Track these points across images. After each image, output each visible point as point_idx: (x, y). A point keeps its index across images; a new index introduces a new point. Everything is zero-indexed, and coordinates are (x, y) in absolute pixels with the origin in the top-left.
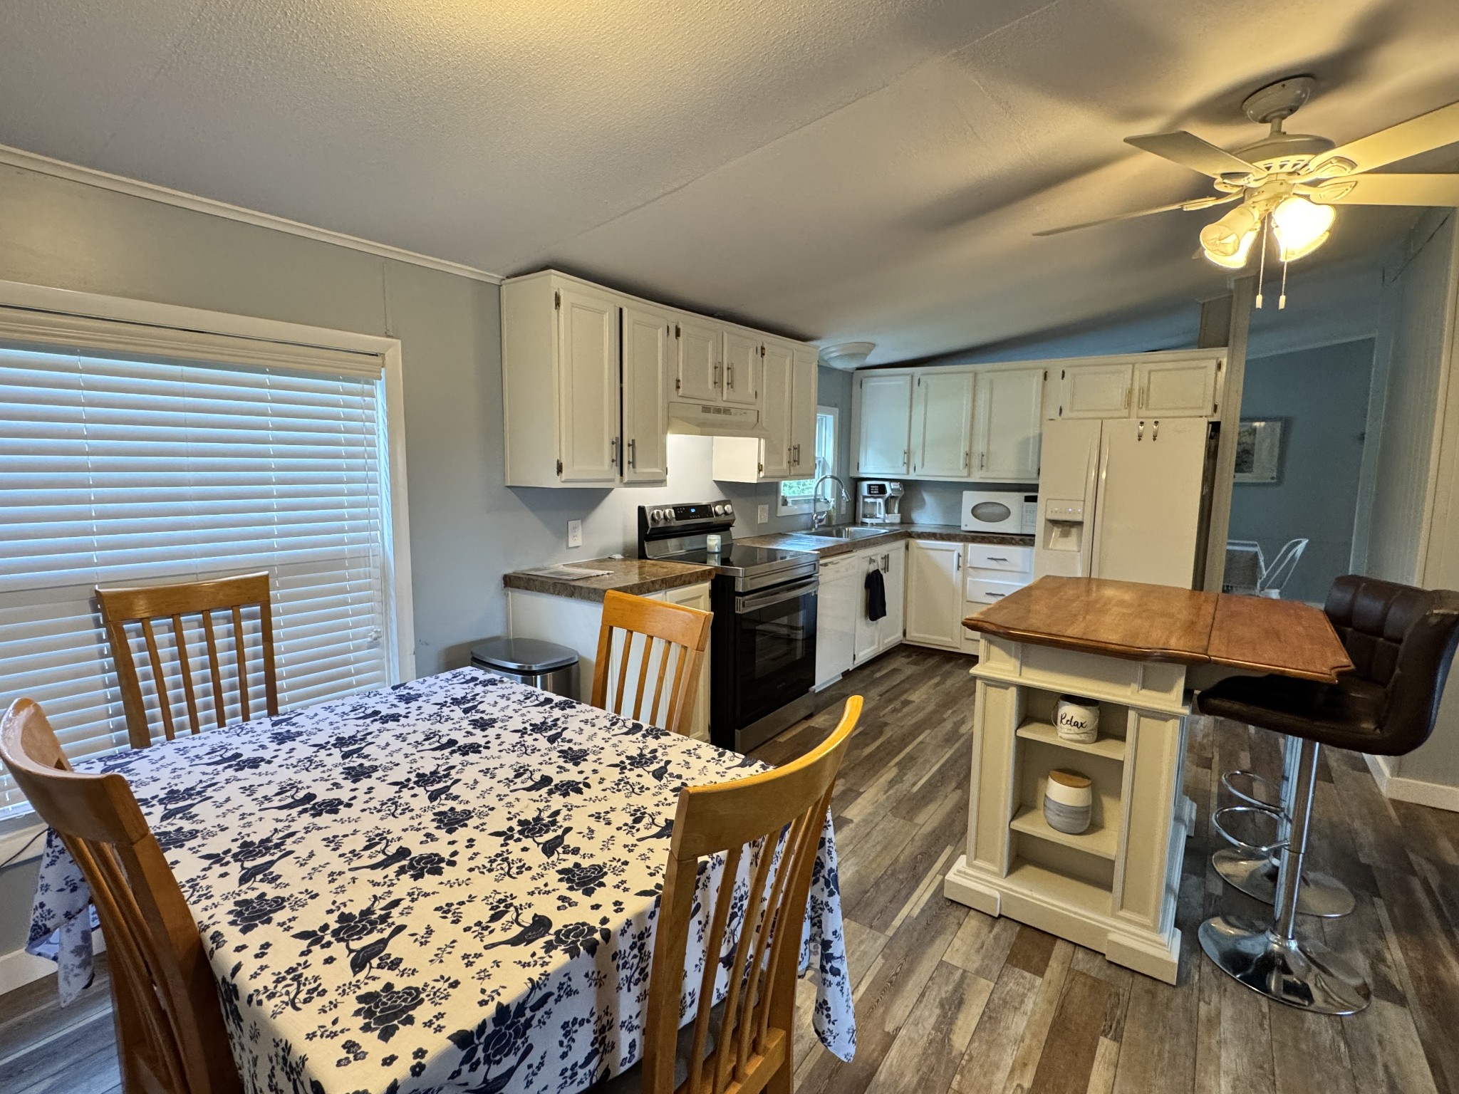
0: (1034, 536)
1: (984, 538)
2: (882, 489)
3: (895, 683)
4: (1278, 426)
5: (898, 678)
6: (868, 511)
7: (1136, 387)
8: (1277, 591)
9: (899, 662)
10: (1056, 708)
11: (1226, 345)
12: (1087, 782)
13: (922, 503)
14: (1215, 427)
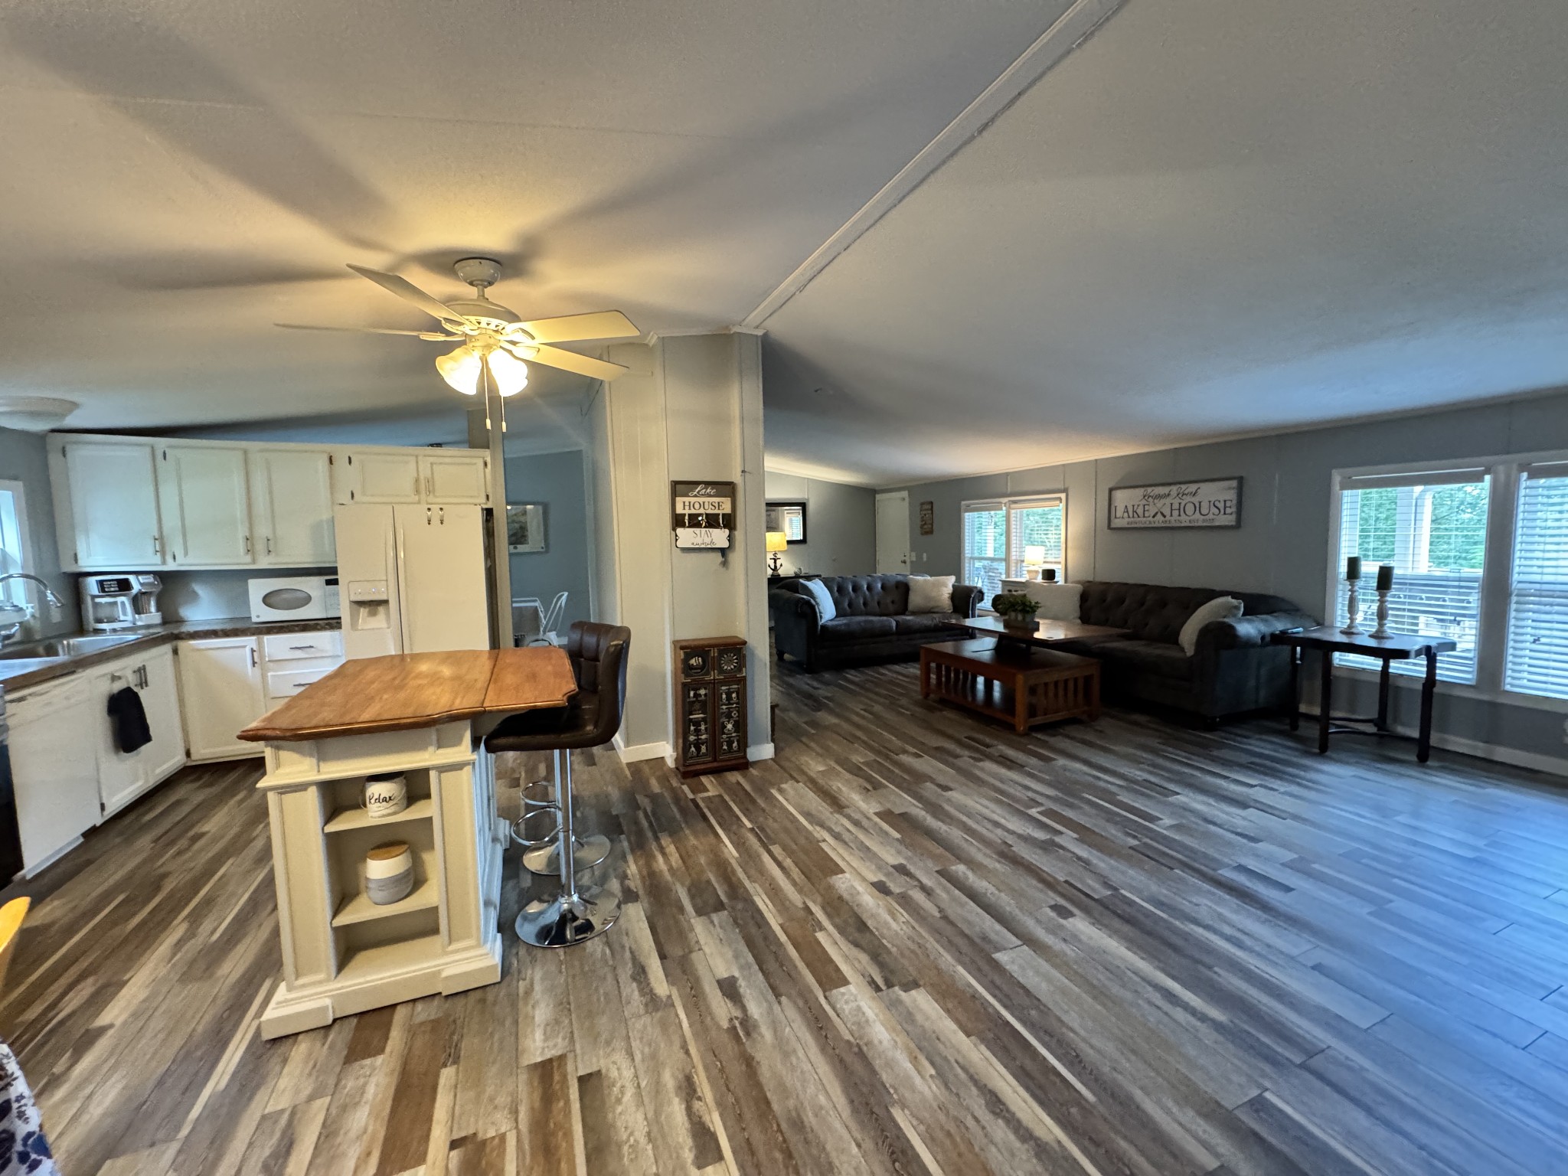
0: (340, 618)
1: (282, 627)
3: (178, 818)
4: (540, 508)
5: (185, 809)
6: (103, 613)
7: (422, 477)
8: (554, 633)
9: (181, 791)
10: (363, 792)
11: (488, 448)
12: (405, 847)
13: (195, 596)
14: (489, 513)
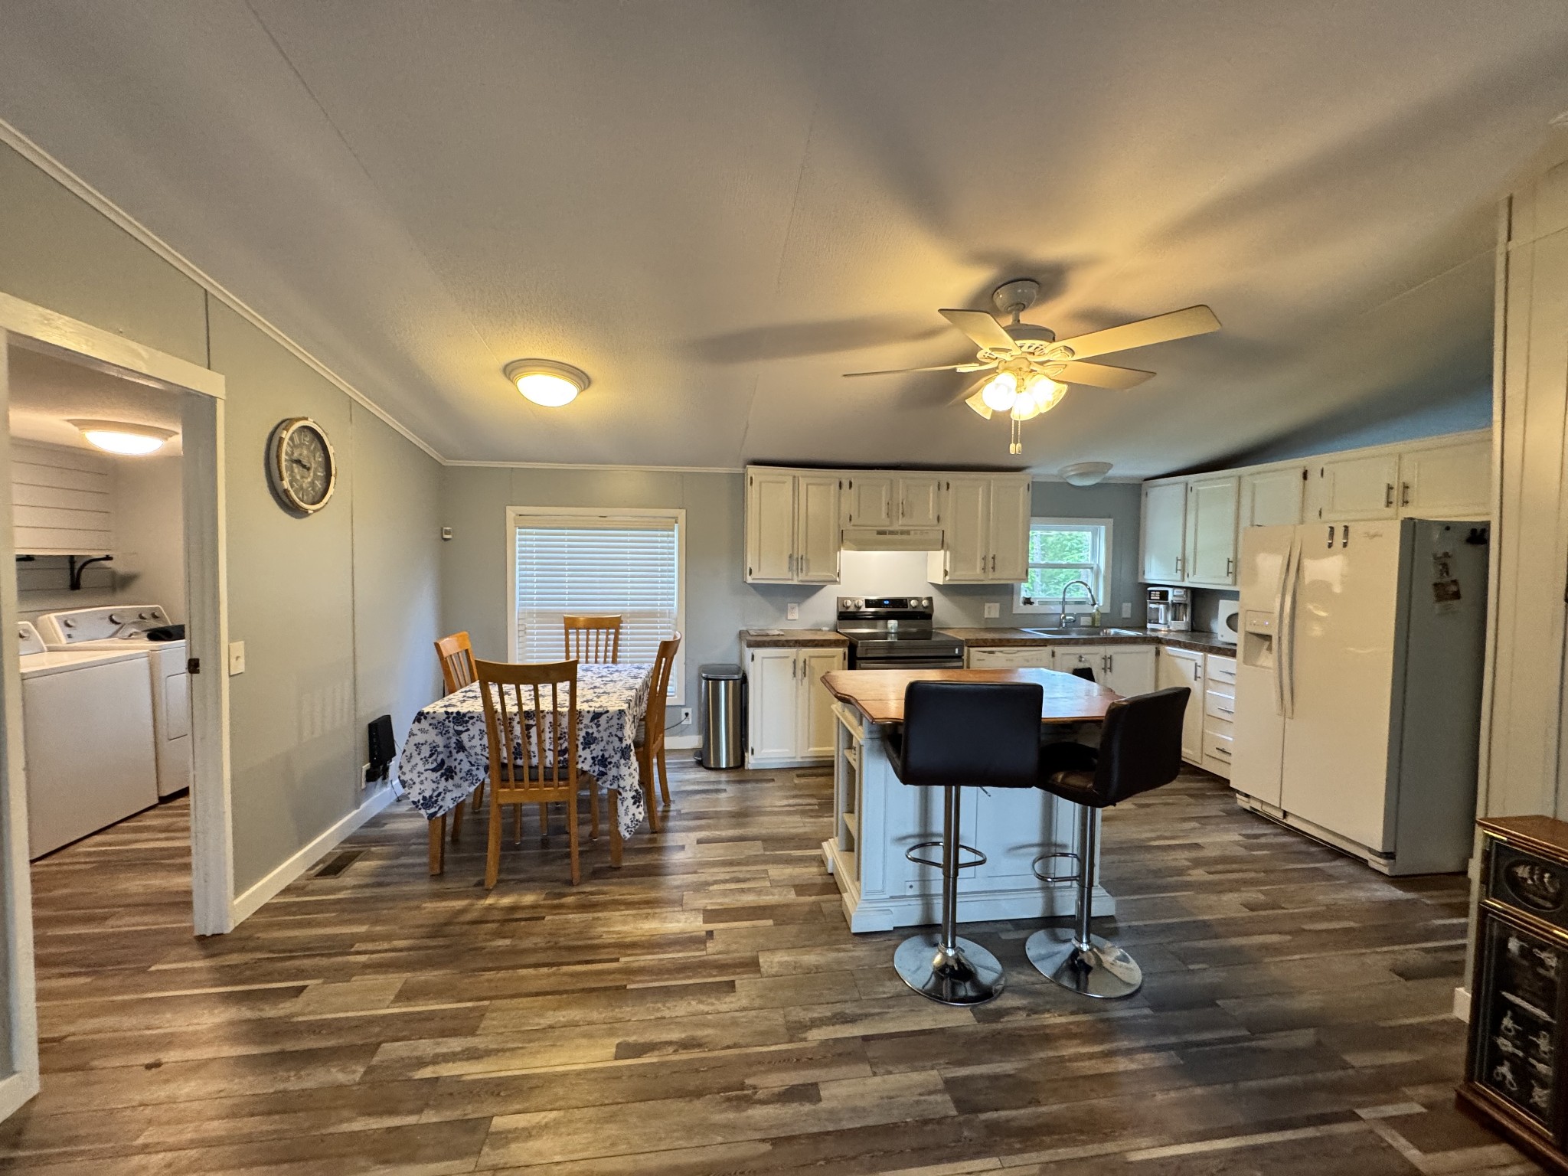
2: (1164, 596)
